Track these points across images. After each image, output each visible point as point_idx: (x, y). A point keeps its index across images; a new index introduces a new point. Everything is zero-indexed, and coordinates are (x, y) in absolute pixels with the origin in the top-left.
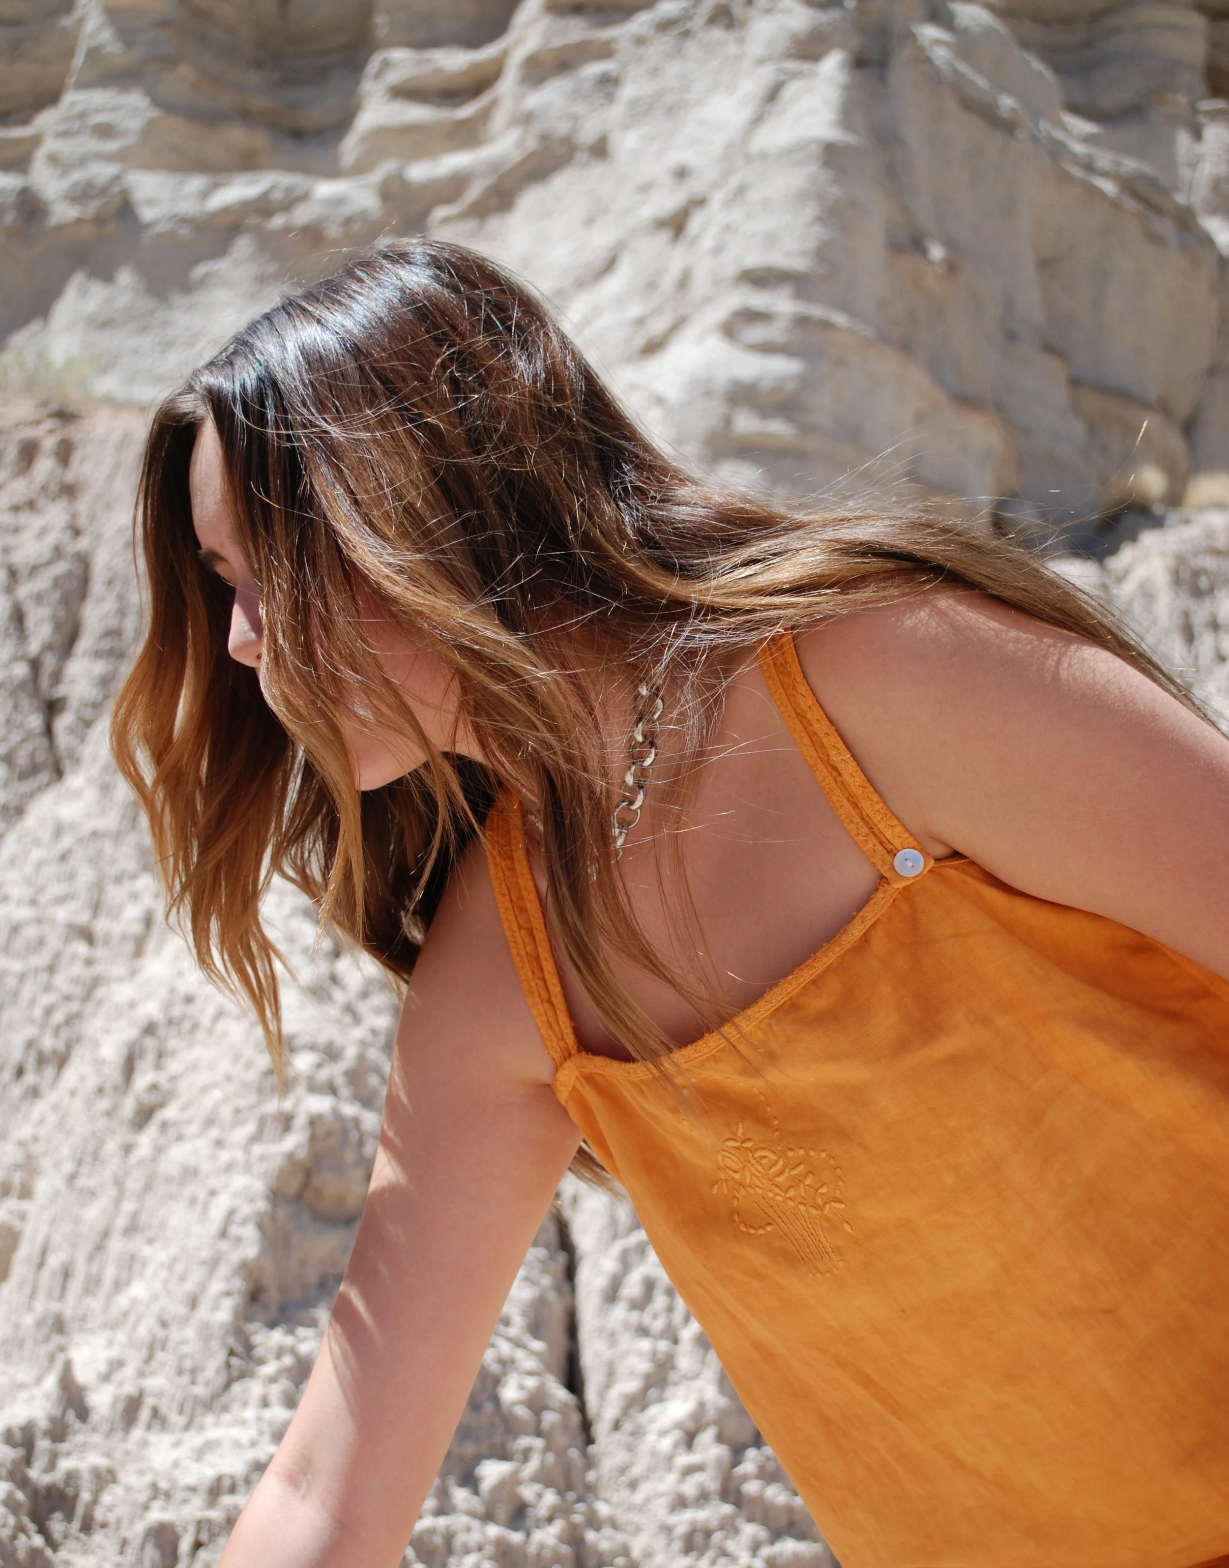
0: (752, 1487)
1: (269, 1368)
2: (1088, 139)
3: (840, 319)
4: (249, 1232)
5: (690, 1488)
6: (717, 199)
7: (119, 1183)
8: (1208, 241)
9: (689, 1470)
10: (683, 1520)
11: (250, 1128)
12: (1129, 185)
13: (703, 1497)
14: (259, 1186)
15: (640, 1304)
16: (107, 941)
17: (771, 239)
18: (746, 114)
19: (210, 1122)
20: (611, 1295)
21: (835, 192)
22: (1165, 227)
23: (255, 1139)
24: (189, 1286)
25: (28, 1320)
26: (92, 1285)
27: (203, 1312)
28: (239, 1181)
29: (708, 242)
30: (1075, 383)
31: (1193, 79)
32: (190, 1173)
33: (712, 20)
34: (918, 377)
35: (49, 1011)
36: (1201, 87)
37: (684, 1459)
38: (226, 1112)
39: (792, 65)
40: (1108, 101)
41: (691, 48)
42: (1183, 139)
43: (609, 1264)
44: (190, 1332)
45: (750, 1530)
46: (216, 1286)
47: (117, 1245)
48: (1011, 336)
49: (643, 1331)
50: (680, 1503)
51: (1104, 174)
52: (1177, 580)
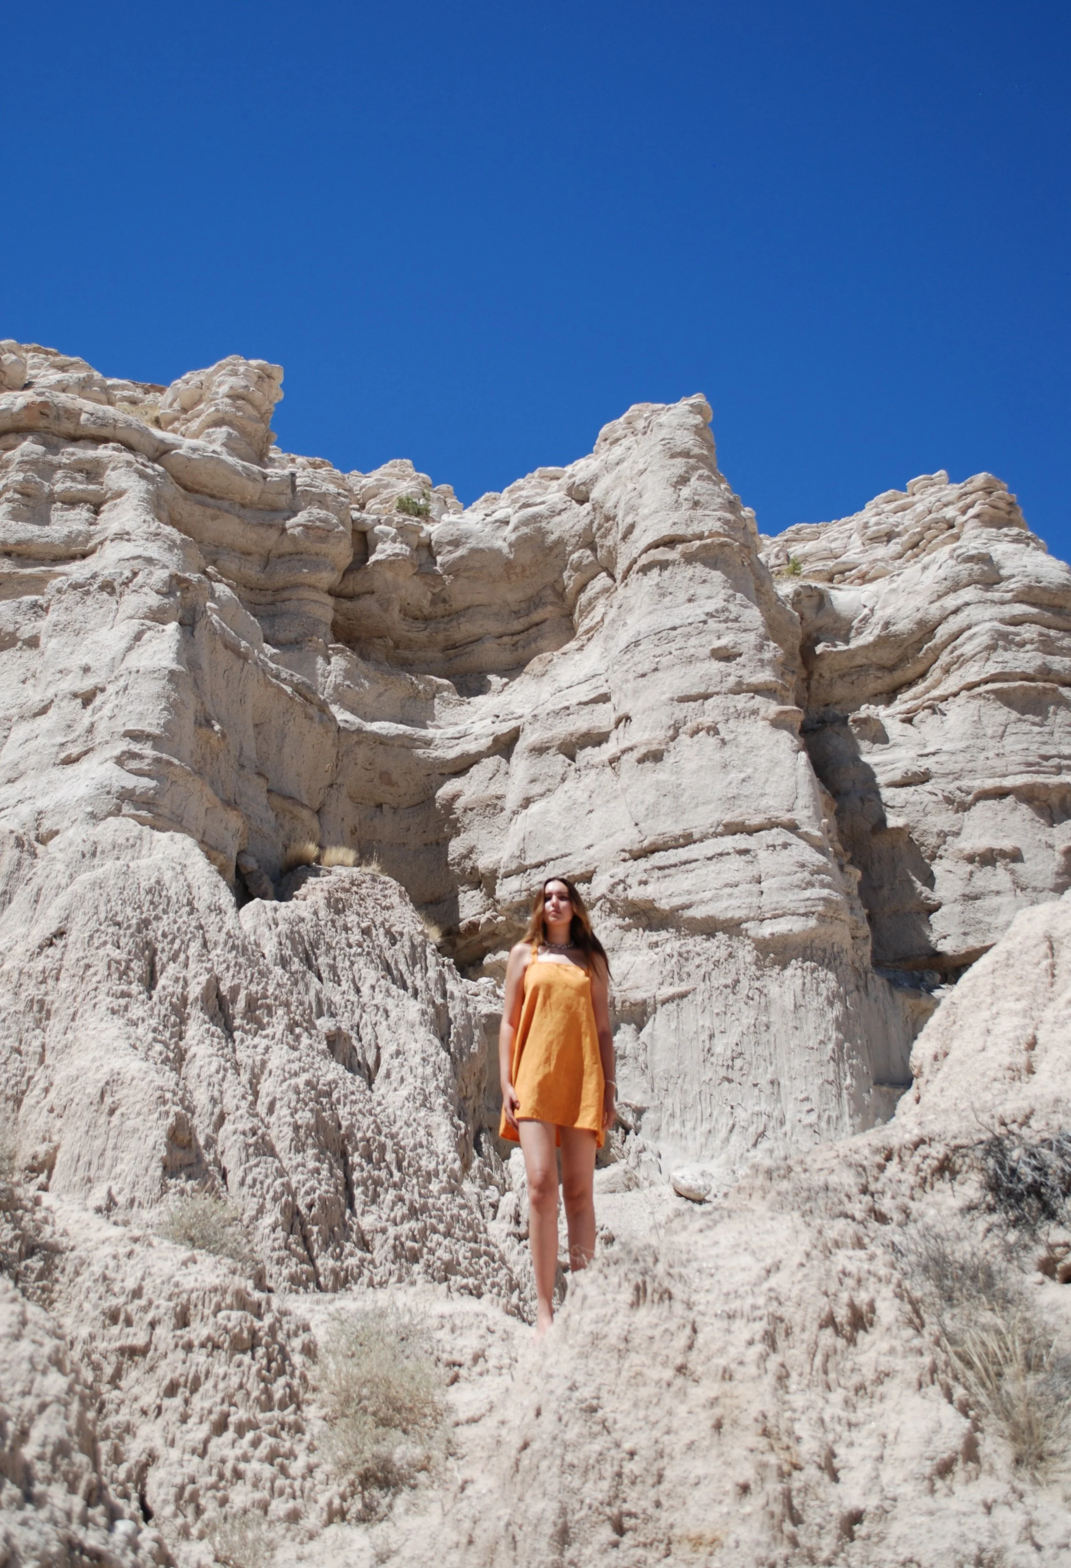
0: (293, 1246)
1: (173, 1190)
2: (272, 658)
3: (176, 761)
4: (163, 1148)
5: (276, 1245)
6: (111, 689)
7: (107, 1133)
8: (333, 719)
9: (275, 1240)
10: (276, 1255)
11: (156, 1115)
12: (296, 688)
13: (280, 1248)
14: (164, 1134)
15: (253, 1186)
16: (27, 1054)
17: (141, 716)
18: (124, 644)
19: (139, 1114)
20: (242, 1183)
21: (174, 695)
22: (313, 711)
23: (159, 1119)
24: (144, 1164)
25: (76, 1179)
26: (100, 1167)
27: (150, 1172)
28: (155, 1132)
29: (106, 711)
30: (269, 791)
31: (325, 629)
32: (135, 1130)
33: (102, 588)
34: (208, 791)
35: (8, 1080)
36: (330, 636)
37: (272, 1236)
38: (145, 1110)
39: (148, 623)
40: (282, 636)
41: (89, 600)
42: (320, 660)
43: (240, 1173)
44: (147, 1179)
45: (294, 1260)
46: (154, 1165)
47: (109, 1153)
48: (242, 767)
49: (254, 1195)
50: (274, 1249)
51: (284, 680)
52: (328, 905)
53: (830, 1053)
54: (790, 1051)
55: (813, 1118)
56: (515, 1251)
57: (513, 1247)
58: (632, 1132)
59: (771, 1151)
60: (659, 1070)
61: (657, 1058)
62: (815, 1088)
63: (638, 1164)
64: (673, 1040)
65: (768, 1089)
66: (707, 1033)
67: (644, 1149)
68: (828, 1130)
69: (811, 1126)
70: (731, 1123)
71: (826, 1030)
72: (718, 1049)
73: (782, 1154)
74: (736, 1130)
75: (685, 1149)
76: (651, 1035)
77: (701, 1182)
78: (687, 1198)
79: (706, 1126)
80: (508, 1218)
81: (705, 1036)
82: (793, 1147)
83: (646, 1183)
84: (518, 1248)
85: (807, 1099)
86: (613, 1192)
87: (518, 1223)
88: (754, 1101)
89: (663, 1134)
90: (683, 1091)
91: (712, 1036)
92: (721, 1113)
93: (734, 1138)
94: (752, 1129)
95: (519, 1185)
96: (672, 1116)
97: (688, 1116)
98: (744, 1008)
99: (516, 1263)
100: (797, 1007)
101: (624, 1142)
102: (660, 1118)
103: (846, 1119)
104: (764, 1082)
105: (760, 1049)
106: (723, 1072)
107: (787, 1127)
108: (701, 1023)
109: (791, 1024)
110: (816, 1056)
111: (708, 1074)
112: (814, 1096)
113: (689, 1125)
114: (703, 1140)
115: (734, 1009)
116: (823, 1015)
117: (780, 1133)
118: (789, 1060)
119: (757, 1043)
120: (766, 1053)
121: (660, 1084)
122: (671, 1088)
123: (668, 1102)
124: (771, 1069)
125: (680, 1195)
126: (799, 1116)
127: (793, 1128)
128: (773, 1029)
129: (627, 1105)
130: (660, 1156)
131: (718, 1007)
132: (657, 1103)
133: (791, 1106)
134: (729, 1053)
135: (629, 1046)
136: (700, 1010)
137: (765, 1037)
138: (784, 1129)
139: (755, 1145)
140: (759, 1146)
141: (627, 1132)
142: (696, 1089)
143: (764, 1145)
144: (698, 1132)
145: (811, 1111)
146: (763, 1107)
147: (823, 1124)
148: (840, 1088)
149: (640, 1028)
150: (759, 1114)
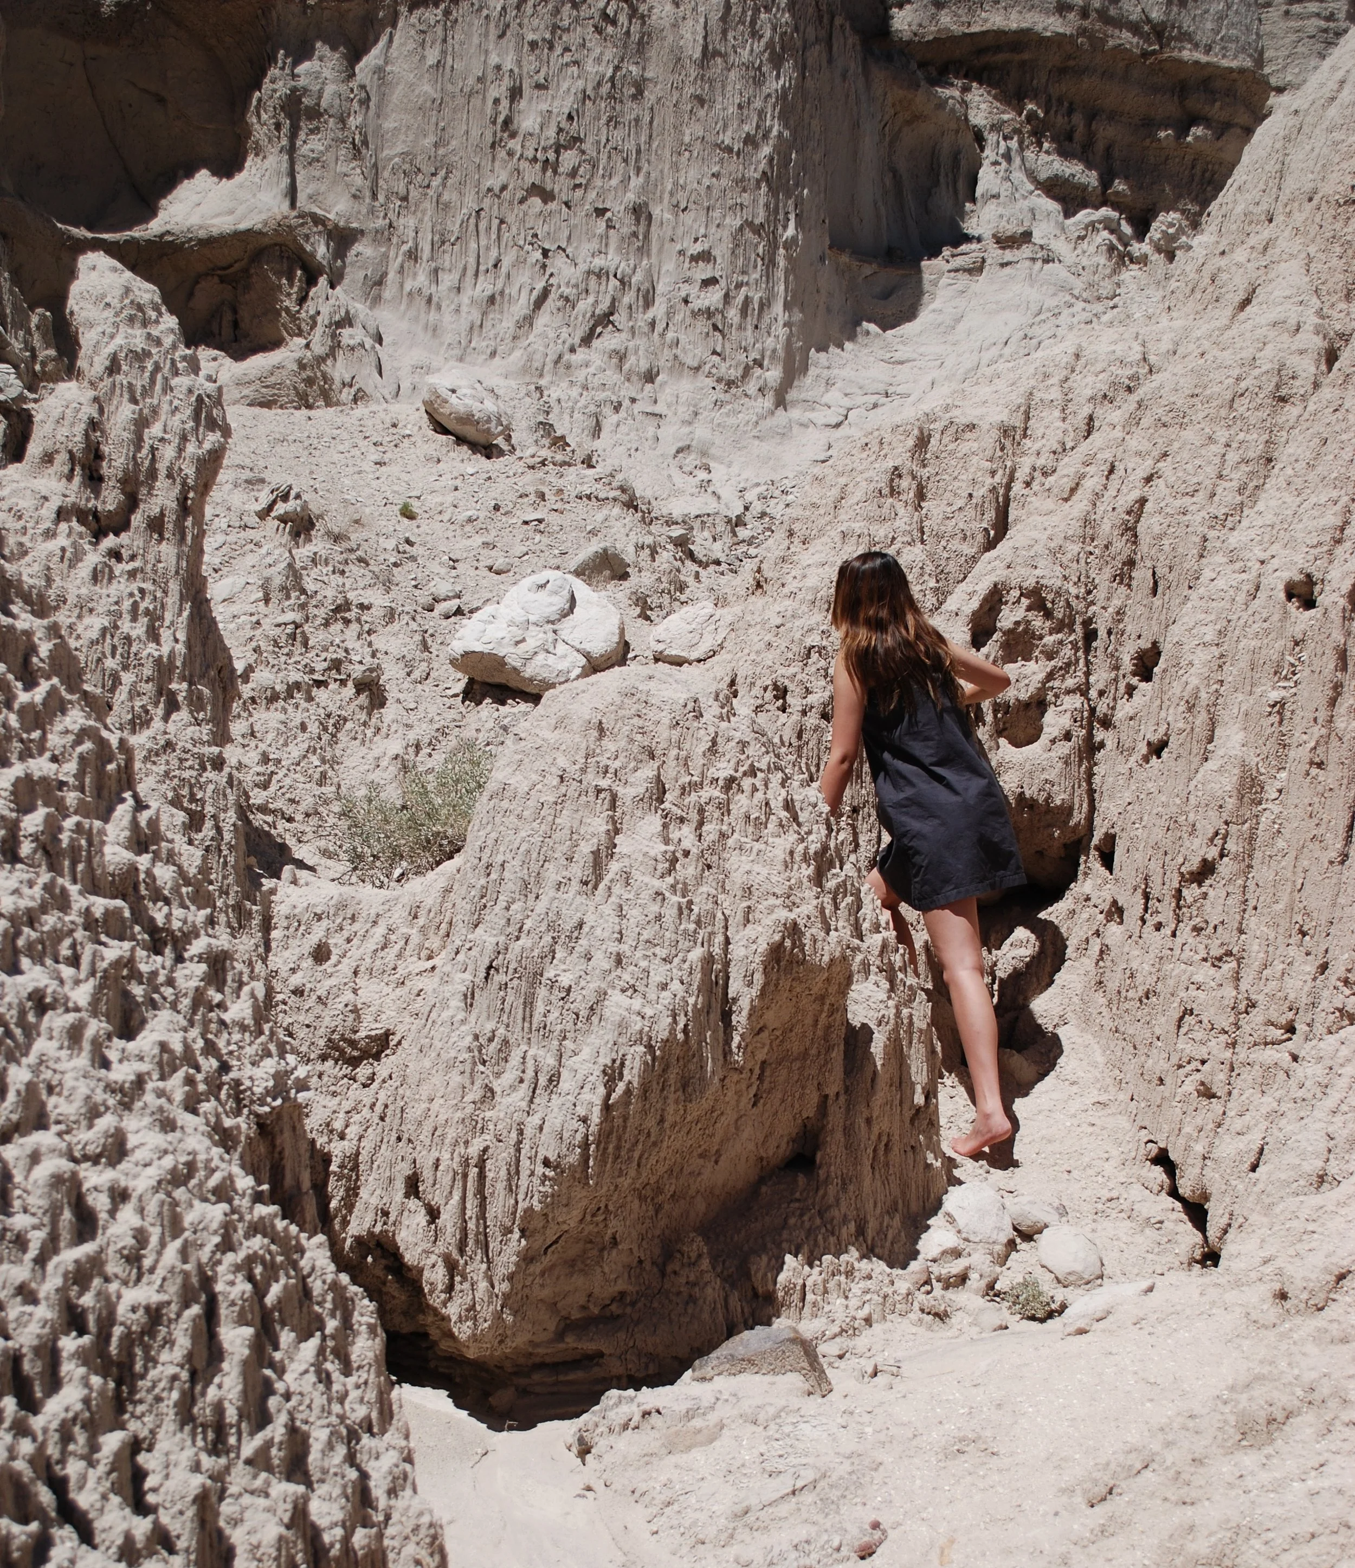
53: (763, 166)
54: (682, 148)
55: (713, 297)
56: (84, 570)
57: (78, 557)
58: (323, 281)
59: (621, 357)
60: (392, 151)
61: (389, 124)
62: (726, 234)
63: (332, 353)
64: (427, 88)
65: (626, 225)
66: (507, 82)
67: (347, 321)
68: (741, 328)
69: (708, 313)
70: (540, 286)
71: (761, 114)
72: (528, 121)
73: (644, 366)
74: (552, 302)
75: (435, 330)
76: (380, 72)
77: (490, 406)
78: (461, 440)
79: (485, 287)
80: (61, 458)
81: (499, 90)
82: (667, 354)
83: (346, 395)
84: (93, 558)
85: (705, 257)
86: (267, 404)
87: (94, 479)
88: (595, 245)
89: (388, 292)
90: (443, 207)
91: (515, 93)
92: (519, 262)
93: (543, 319)
94: (584, 305)
95: (100, 363)
96: (413, 255)
97: (446, 261)
98: (593, 40)
99: (85, 608)
100: (708, 54)
101: (302, 300)
102: (386, 256)
103: (778, 307)
104: (618, 207)
105: (618, 134)
106: (532, 175)
107: (658, 310)
108: (494, 59)
109: (689, 90)
110: (734, 166)
111: (498, 177)
112: (721, 252)
113: (448, 280)
114: (476, 316)
115: (572, 38)
116: (758, 81)
117: (642, 319)
118: (675, 167)
119: (613, 121)
120: (630, 145)
121: (391, 182)
122: (414, 194)
123: (407, 224)
124: (636, 182)
125: (441, 429)
126: (685, 290)
127: (670, 314)
128: (650, 96)
129: (317, 220)
130: (379, 340)
131: (535, 29)
132: (380, 223)
133: (669, 266)
134: (551, 132)
135: (330, 89)
136: (493, 32)
137: (631, 110)
138: (650, 315)
139: (587, 340)
140: (596, 343)
141: (311, 280)
142: (470, 203)
143: (608, 341)
144: (465, 299)
145: (709, 282)
146: (612, 260)
147: (733, 314)
148: (773, 246)
149: (355, 55)
150: (601, 274)
